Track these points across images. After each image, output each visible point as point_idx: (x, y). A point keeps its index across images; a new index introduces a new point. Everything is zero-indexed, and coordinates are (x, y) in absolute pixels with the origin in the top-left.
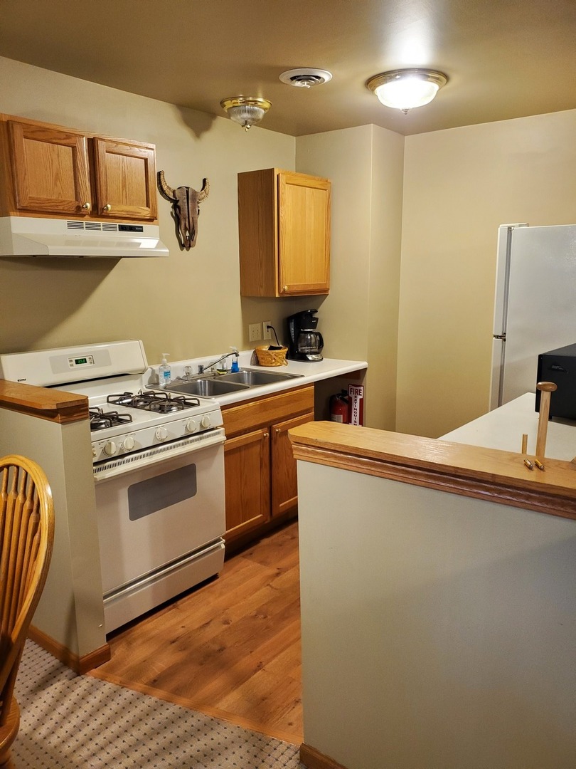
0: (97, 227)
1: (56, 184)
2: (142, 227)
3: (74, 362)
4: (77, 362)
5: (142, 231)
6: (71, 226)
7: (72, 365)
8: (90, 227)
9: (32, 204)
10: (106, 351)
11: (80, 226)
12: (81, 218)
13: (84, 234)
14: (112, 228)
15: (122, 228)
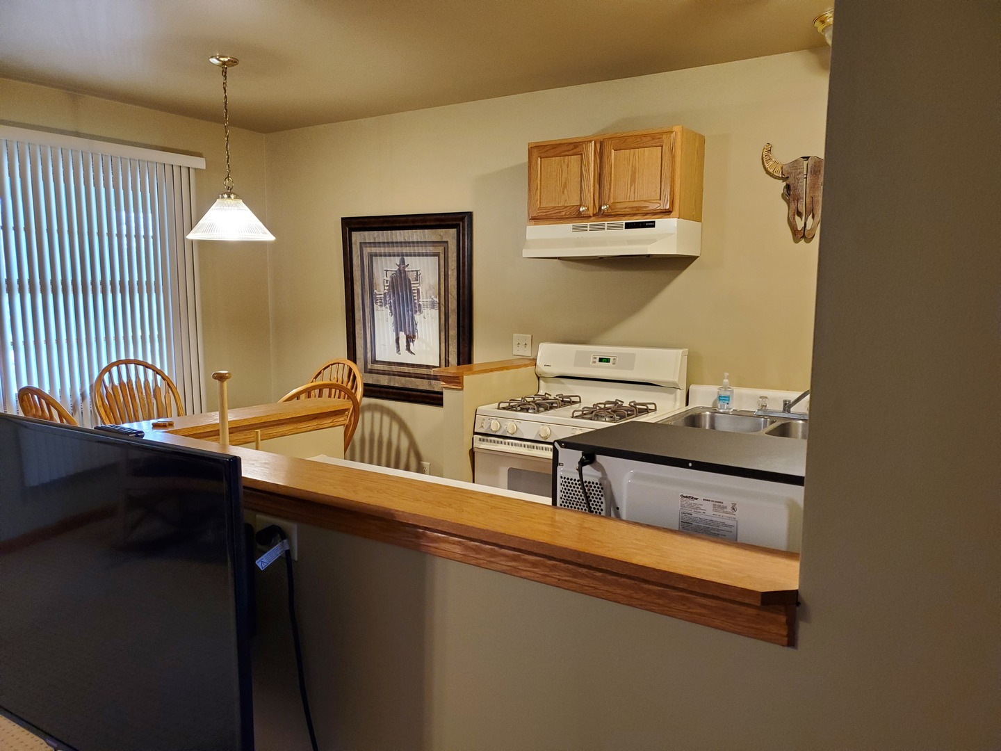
0: (602, 228)
1: (563, 193)
2: (654, 222)
3: (598, 359)
4: (601, 360)
5: (654, 226)
6: (576, 229)
7: (595, 362)
8: (593, 228)
9: (540, 214)
10: (633, 355)
11: (584, 229)
12: (586, 221)
13: (588, 234)
14: (618, 227)
15: (628, 226)
